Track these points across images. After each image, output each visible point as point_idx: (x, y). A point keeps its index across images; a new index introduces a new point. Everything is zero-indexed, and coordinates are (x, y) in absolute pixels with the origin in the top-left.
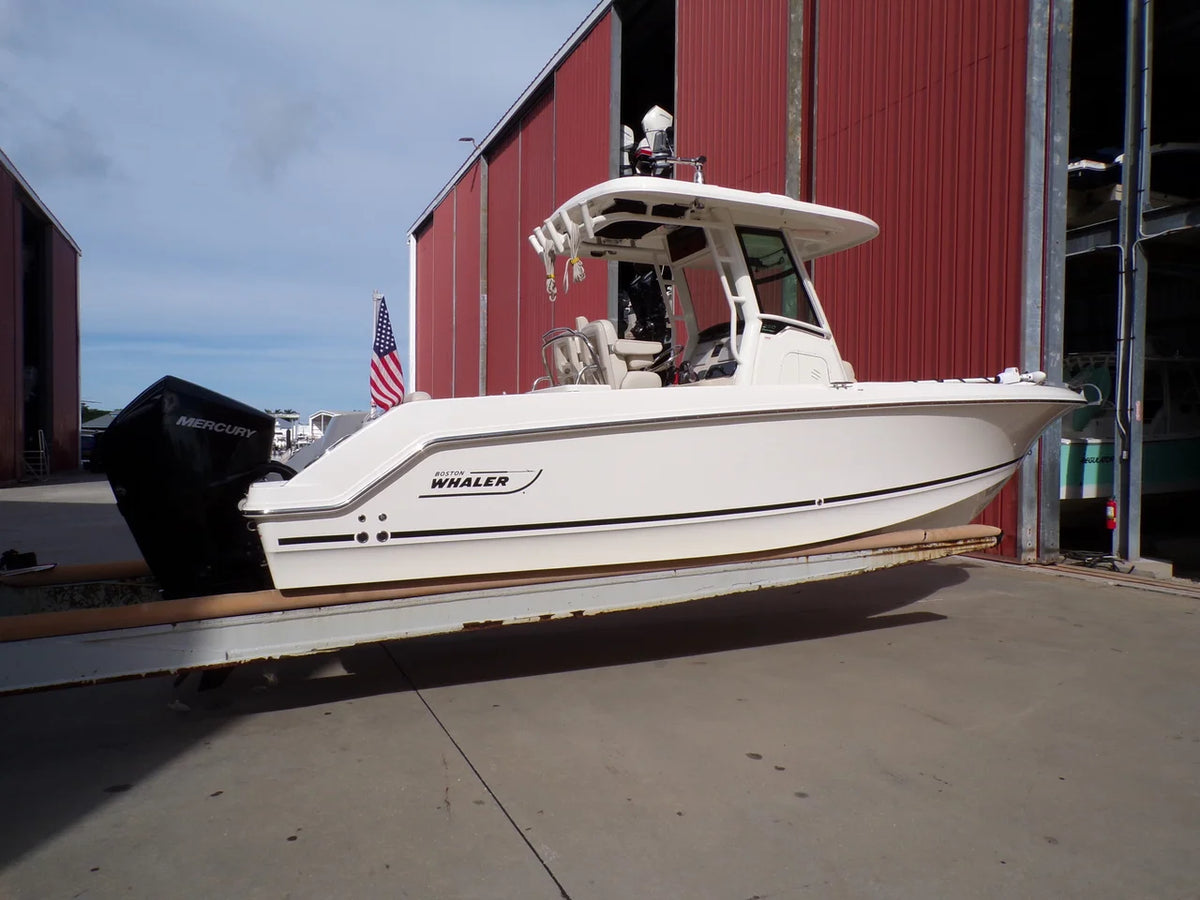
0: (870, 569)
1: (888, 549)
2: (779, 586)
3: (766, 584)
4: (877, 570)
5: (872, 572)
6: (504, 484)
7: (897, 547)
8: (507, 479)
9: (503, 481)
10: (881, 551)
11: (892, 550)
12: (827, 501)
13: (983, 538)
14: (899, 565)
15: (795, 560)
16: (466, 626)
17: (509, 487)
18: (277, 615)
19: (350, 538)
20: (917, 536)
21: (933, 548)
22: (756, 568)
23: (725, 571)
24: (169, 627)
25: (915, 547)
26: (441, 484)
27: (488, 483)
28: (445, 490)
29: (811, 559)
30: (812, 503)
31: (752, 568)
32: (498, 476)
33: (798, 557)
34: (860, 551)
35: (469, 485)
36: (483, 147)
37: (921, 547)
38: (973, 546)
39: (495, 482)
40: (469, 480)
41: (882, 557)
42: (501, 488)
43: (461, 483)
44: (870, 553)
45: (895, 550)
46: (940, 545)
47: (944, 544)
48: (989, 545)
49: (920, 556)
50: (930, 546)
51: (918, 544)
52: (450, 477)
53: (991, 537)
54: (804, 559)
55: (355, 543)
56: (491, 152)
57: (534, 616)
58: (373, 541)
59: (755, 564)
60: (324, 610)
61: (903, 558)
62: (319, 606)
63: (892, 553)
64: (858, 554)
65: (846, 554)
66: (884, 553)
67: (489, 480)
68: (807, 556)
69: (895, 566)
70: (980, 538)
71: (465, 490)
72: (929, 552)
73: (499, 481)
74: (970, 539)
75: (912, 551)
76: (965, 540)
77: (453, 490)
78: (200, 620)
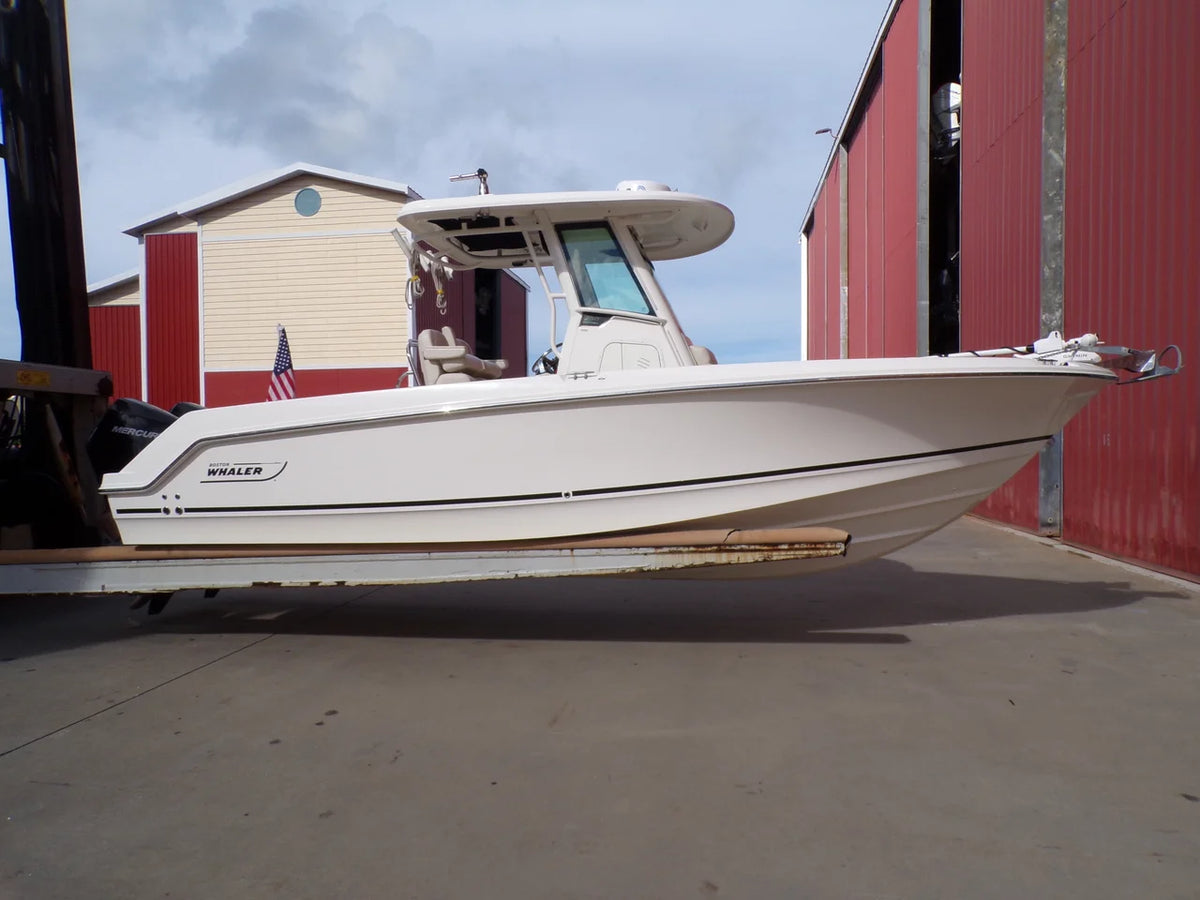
0: (652, 568)
1: (676, 549)
2: (538, 576)
3: (523, 573)
4: (662, 569)
5: (655, 571)
6: (259, 473)
7: (688, 546)
8: (261, 469)
9: (258, 471)
10: (666, 550)
11: (681, 549)
12: (576, 493)
13: (822, 543)
14: (692, 567)
15: (557, 552)
16: (254, 584)
17: (263, 475)
18: (134, 563)
19: (158, 511)
20: (719, 536)
21: (742, 550)
22: (512, 557)
23: (480, 558)
24: (75, 565)
25: (715, 548)
26: (213, 472)
27: (247, 472)
28: (217, 477)
29: (576, 552)
30: (559, 495)
31: (508, 557)
32: (254, 466)
33: (561, 549)
34: (638, 547)
35: (233, 474)
36: (840, 136)
37: (721, 548)
38: (806, 552)
39: (252, 471)
40: (233, 470)
41: (669, 556)
42: (257, 476)
43: (228, 472)
44: (652, 550)
45: (686, 549)
46: (752, 547)
47: (758, 547)
48: (833, 552)
49: (724, 558)
50: (738, 547)
51: (719, 545)
52: (220, 467)
53: (835, 542)
54: (568, 552)
55: (162, 515)
56: (847, 140)
57: (306, 581)
58: (173, 514)
59: (512, 553)
60: (162, 563)
61: (698, 559)
62: (158, 559)
63: (680, 552)
64: (635, 551)
65: (619, 550)
66: (671, 552)
67: (248, 469)
68: (572, 550)
69: (687, 567)
70: (816, 543)
71: (231, 477)
72: (736, 555)
73: (255, 471)
74: (799, 543)
75: (710, 552)
76: (791, 544)
77: (222, 477)
78: (90, 562)
